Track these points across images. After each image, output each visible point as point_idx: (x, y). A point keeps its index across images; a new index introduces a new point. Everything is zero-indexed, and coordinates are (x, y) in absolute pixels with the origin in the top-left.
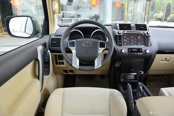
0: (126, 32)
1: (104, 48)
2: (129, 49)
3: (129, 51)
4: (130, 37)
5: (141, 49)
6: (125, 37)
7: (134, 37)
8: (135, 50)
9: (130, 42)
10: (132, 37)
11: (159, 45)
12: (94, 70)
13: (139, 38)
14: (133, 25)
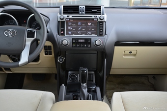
0: (71, 16)
1: (33, 39)
2: (73, 39)
3: (73, 43)
4: (76, 24)
5: (90, 39)
6: (70, 24)
7: (82, 23)
8: (82, 41)
9: (77, 29)
10: (79, 23)
11: (118, 34)
12: (18, 66)
13: (89, 24)
14: (82, 7)
